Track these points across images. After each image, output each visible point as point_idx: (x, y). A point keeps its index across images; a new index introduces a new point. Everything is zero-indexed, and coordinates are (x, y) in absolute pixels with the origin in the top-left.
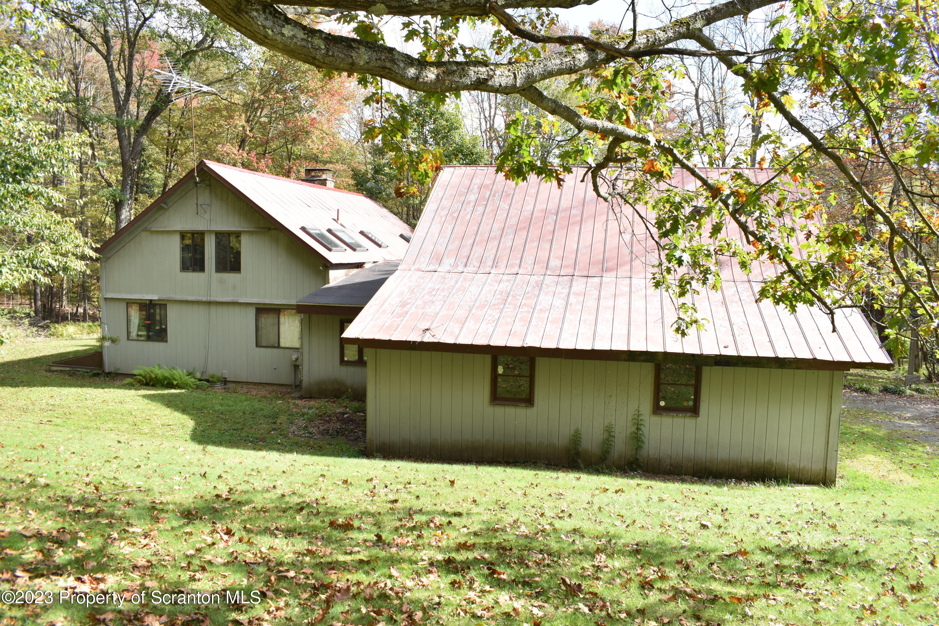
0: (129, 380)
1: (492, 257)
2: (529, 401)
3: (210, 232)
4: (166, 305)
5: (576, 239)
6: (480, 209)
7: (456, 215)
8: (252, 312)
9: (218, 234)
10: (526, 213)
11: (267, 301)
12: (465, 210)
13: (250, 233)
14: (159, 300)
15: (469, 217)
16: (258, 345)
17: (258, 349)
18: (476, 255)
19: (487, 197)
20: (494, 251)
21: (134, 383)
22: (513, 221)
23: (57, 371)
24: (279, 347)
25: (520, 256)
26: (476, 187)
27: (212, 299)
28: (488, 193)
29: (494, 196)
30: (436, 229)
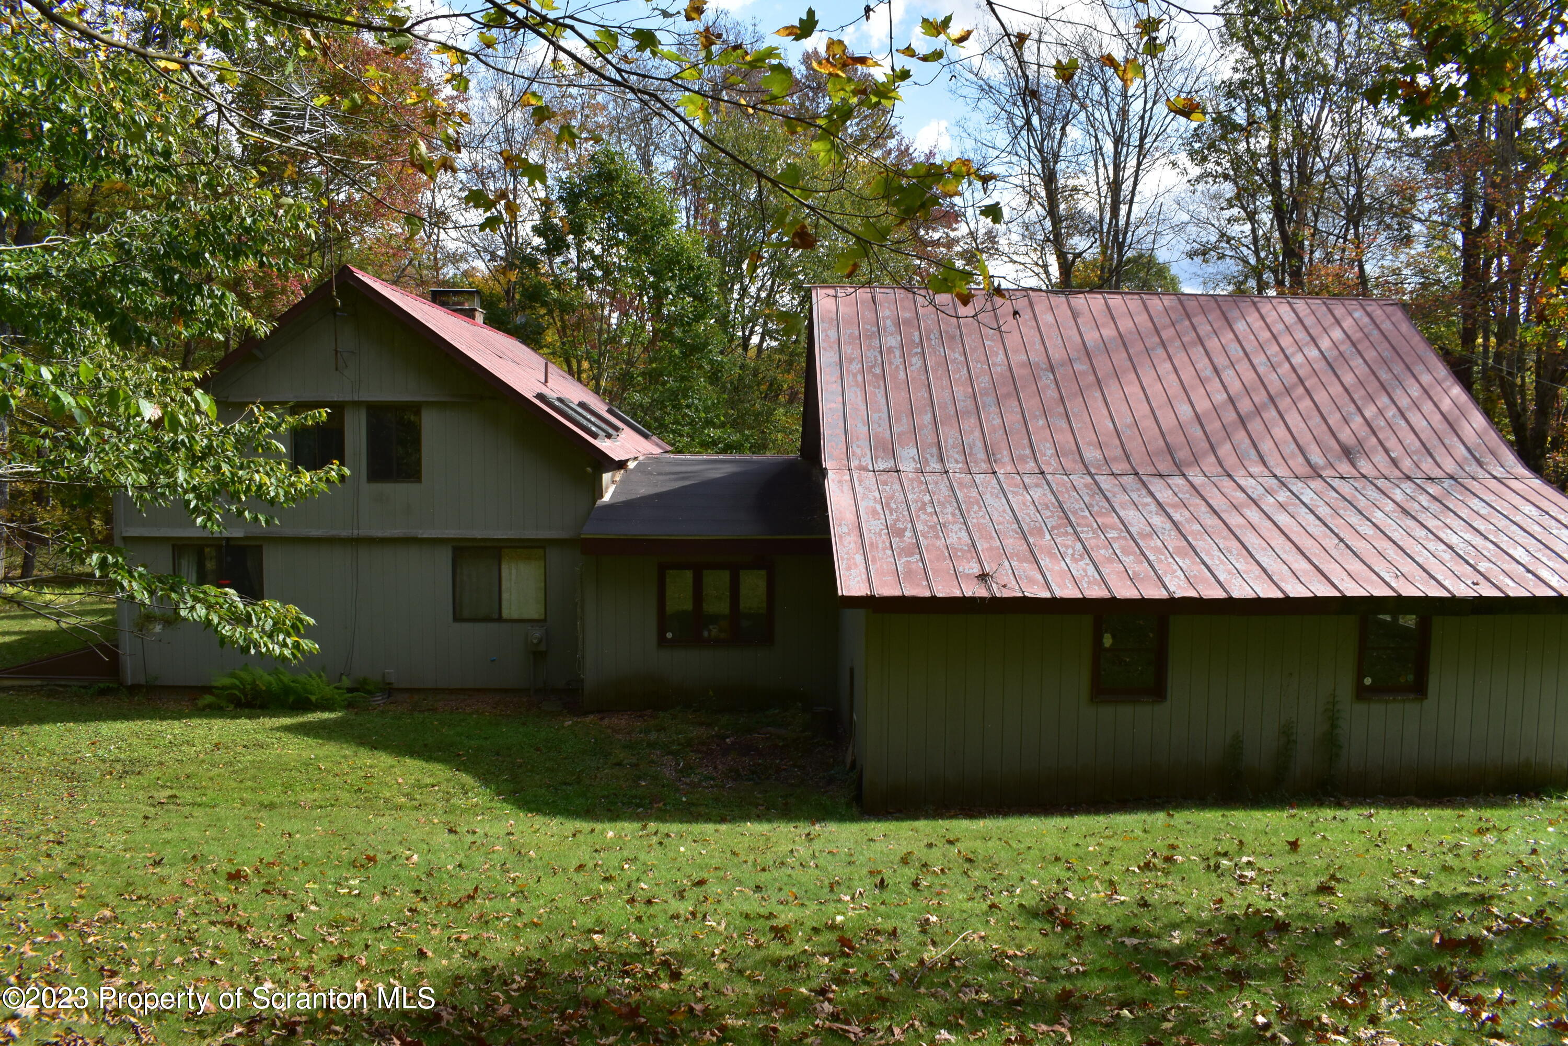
0: (208, 699)
1: (979, 444)
2: (1158, 692)
3: (357, 404)
4: (261, 547)
5: (1105, 412)
6: (916, 361)
7: (878, 371)
8: (444, 558)
9: (375, 411)
10: (999, 368)
11: (478, 534)
12: (891, 363)
13: (441, 406)
14: (246, 538)
15: (902, 375)
16: (457, 618)
17: (457, 625)
18: (950, 441)
19: (917, 339)
20: (977, 433)
21: (223, 704)
22: (982, 382)
23: (12, 688)
24: (500, 619)
25: (1026, 442)
26: (888, 322)
27: (364, 532)
28: (917, 334)
29: (929, 339)
30: (854, 396)
